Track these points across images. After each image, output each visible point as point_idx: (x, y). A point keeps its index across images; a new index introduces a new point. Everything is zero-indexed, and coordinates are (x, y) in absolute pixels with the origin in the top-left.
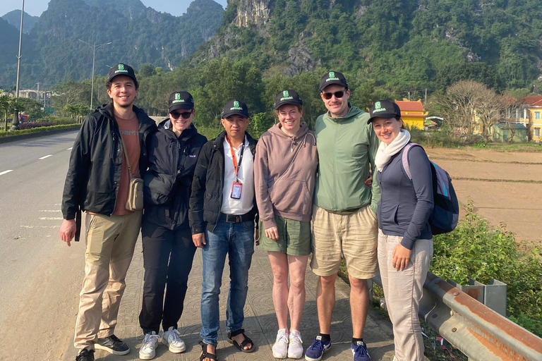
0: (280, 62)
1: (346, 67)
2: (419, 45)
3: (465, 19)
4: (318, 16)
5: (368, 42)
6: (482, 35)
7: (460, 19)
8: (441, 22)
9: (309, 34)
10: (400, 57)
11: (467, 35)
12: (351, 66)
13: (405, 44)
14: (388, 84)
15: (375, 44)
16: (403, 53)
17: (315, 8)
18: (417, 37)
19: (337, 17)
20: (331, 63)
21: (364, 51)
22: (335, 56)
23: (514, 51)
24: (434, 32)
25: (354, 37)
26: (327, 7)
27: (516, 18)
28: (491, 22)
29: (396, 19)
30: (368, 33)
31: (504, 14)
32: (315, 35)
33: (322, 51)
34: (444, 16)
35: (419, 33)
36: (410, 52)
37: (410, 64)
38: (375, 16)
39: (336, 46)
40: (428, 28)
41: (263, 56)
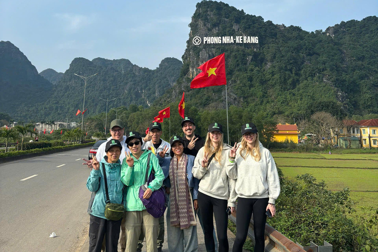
0: (216, 101)
1: (259, 102)
2: (307, 86)
3: (336, 69)
4: (240, 70)
5: (273, 86)
6: (347, 79)
7: (332, 70)
8: (320, 71)
9: (235, 81)
10: (294, 95)
11: (337, 80)
12: (262, 101)
13: (298, 86)
14: (286, 113)
15: (278, 87)
16: (296, 93)
17: (238, 65)
18: (305, 82)
19: (252, 70)
20: (249, 99)
21: (270, 91)
22: (252, 95)
23: (369, 89)
24: (315, 78)
25: (263, 82)
26: (246, 64)
27: (371, 67)
28: (354, 70)
29: (291, 70)
30: (273, 80)
31: (362, 65)
32: (238, 82)
33: (243, 92)
34: (321, 67)
35: (306, 79)
36: (301, 91)
37: (301, 99)
38: (276, 69)
39: (252, 89)
40: (312, 76)
41: (206, 97)
